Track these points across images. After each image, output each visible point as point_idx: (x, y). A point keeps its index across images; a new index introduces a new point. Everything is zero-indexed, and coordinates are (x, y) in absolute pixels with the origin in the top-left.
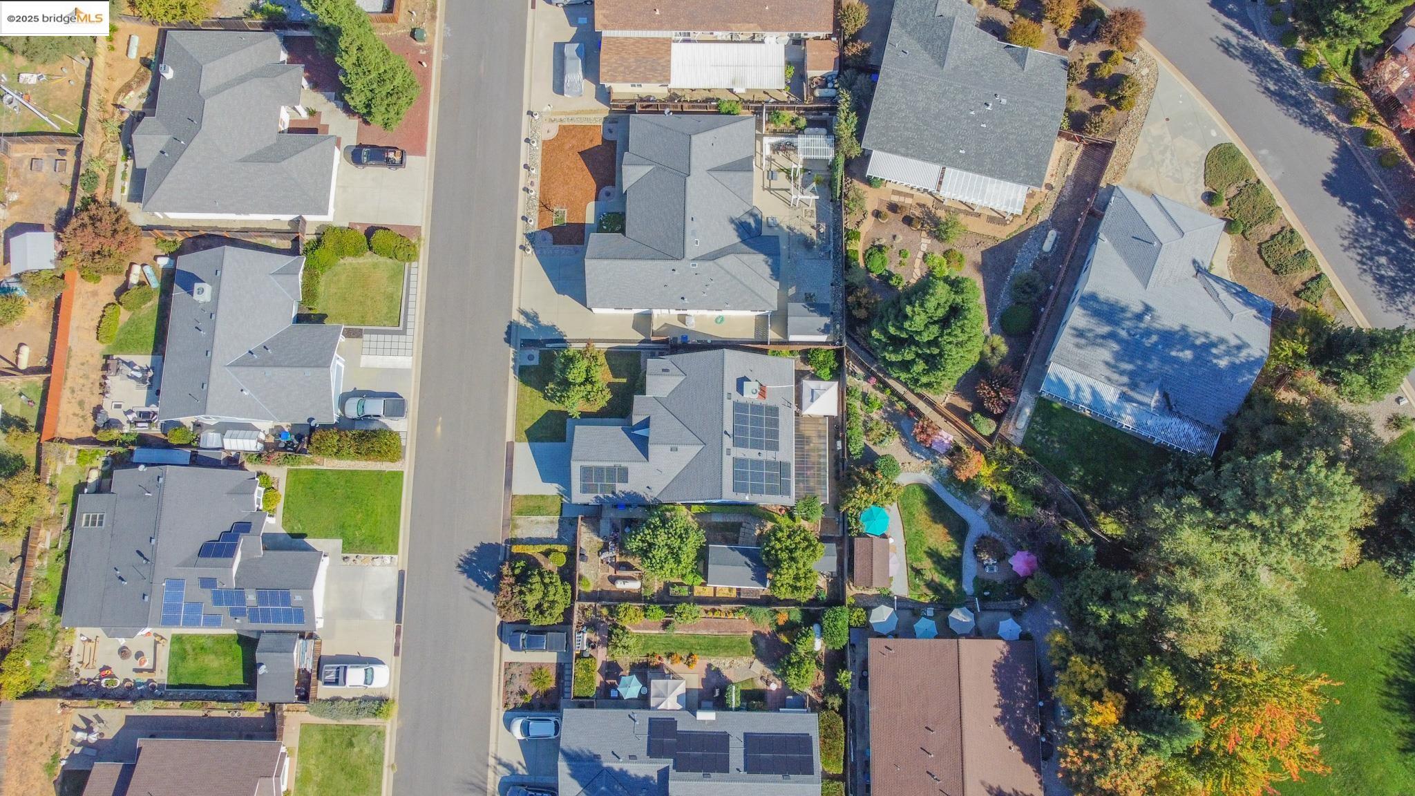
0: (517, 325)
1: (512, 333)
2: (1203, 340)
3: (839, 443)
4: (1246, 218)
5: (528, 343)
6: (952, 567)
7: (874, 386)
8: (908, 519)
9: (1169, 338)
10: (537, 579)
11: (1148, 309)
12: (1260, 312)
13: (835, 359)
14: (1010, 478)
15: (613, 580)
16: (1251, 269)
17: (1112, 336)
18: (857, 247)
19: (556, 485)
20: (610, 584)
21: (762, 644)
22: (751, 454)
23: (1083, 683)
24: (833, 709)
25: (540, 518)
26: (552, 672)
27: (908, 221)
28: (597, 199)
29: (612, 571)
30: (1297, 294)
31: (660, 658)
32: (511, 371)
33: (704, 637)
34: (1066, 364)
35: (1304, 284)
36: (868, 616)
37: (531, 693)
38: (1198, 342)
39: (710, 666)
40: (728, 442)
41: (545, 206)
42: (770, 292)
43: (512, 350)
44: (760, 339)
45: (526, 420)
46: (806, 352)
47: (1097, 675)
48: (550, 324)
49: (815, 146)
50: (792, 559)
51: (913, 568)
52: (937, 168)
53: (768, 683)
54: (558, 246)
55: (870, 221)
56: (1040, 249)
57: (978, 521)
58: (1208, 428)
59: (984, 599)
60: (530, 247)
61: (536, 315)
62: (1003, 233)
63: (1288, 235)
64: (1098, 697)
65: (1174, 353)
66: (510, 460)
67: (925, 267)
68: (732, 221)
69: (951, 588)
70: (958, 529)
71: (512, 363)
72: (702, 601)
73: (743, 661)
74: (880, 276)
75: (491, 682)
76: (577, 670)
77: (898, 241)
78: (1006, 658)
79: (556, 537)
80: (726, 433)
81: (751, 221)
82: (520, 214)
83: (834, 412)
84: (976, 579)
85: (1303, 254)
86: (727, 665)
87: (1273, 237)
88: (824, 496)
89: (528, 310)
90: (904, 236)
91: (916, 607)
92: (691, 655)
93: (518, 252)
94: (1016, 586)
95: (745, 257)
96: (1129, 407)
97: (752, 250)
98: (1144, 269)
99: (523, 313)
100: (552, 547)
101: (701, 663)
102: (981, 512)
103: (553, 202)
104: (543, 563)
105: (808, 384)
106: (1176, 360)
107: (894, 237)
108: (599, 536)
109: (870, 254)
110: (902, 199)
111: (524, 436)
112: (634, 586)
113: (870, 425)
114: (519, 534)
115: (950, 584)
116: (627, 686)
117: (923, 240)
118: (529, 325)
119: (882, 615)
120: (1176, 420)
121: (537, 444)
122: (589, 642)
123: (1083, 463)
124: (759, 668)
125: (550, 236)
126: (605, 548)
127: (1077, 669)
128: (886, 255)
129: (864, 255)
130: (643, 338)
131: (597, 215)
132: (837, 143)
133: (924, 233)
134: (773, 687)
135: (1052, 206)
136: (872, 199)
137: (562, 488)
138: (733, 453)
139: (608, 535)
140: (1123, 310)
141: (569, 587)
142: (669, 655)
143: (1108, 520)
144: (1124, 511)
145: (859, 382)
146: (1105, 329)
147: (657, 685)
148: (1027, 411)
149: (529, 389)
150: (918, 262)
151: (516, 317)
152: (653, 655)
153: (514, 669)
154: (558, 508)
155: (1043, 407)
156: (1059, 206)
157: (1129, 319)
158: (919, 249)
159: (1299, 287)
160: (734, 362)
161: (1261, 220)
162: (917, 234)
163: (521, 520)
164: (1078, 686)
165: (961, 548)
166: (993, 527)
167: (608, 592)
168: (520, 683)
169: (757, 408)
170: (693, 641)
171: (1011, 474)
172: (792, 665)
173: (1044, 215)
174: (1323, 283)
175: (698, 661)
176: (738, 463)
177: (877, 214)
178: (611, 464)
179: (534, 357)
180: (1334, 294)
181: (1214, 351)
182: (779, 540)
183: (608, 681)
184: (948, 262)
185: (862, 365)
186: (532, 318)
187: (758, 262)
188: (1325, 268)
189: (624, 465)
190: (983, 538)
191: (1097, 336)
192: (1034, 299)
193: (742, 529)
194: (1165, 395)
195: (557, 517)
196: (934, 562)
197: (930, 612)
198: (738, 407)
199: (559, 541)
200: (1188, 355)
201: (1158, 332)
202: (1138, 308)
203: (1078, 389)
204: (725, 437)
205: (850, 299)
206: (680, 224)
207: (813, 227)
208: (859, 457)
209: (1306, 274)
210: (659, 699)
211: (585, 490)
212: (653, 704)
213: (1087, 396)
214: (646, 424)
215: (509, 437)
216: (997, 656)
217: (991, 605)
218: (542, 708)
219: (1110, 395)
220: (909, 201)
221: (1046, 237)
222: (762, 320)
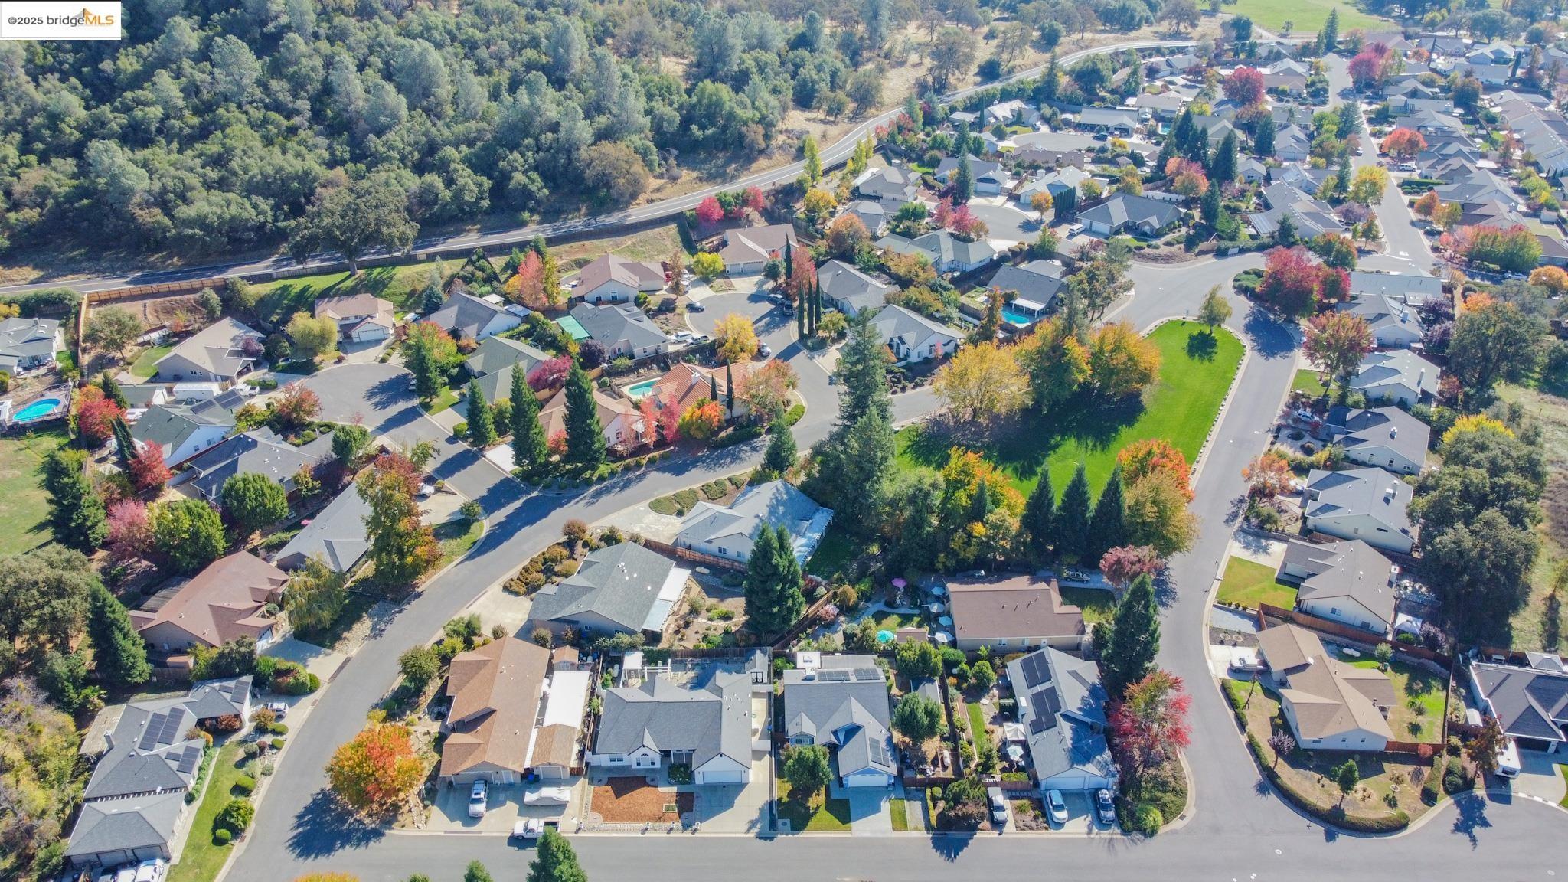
0: (758, 833)
1: (765, 837)
3: (838, 652)
5: (773, 826)
9: (773, 513)
12: (753, 489)
13: (781, 658)
15: (945, 768)
18: (704, 646)
19: (882, 800)
25: (908, 813)
26: (1017, 802)
27: (687, 625)
28: (656, 786)
29: (939, 769)
30: (738, 488)
32: (796, 836)
33: (972, 726)
35: (733, 485)
36: (944, 644)
37: (1034, 814)
38: (776, 504)
39: (991, 723)
41: (660, 818)
43: (779, 836)
44: (767, 695)
45: (834, 824)
48: (758, 811)
49: (633, 660)
52: (657, 602)
53: (994, 692)
54: (695, 809)
56: (708, 574)
57: (876, 607)
58: (818, 509)
60: (695, 827)
61: (751, 821)
62: (697, 588)
63: (706, 487)
65: (780, 513)
67: (717, 620)
68: (693, 692)
70: (884, 614)
71: (790, 836)
72: (950, 721)
73: (984, 709)
74: (723, 639)
75: (1033, 839)
77: (700, 631)
79: (920, 803)
81: (689, 687)
82: (666, 835)
83: (818, 655)
84: (910, 608)
85: (716, 483)
86: (989, 713)
87: (704, 492)
88: (870, 657)
89: (746, 827)
90: (697, 628)
91: (932, 630)
92: (986, 732)
93: (697, 835)
95: (717, 683)
99: (748, 830)
100: (929, 802)
103: (657, 813)
104: (941, 810)
106: (784, 512)
107: (697, 632)
109: (709, 641)
111: (847, 826)
112: (947, 754)
114: (921, 824)
115: (917, 619)
117: (700, 620)
118: (759, 825)
119: (941, 637)
120: (815, 518)
121: (852, 817)
124: (985, 701)
125: (686, 814)
126: (924, 772)
128: (710, 635)
129: (710, 644)
130: (768, 756)
132: (632, 647)
137: (883, 794)
145: (796, 647)
149: (810, 824)
150: (714, 623)
151: (752, 835)
153: (1020, 824)
154: (899, 802)
158: (706, 622)
161: (696, 496)
162: (695, 622)
163: (911, 822)
164: (966, 546)
165: (894, 613)
166: (879, 599)
167: (954, 771)
168: (1029, 820)
173: (686, 571)
174: (732, 477)
177: (681, 640)
179: (784, 821)
184: (715, 610)
186: (753, 824)
188: (724, 477)
189: (871, 741)
190: (887, 605)
194: (802, 520)
195: (906, 802)
197: (936, 621)
199: (923, 794)
208: (846, 646)
209: (728, 484)
214: (835, 733)
215: (848, 834)
221: (700, 572)
222: (755, 695)
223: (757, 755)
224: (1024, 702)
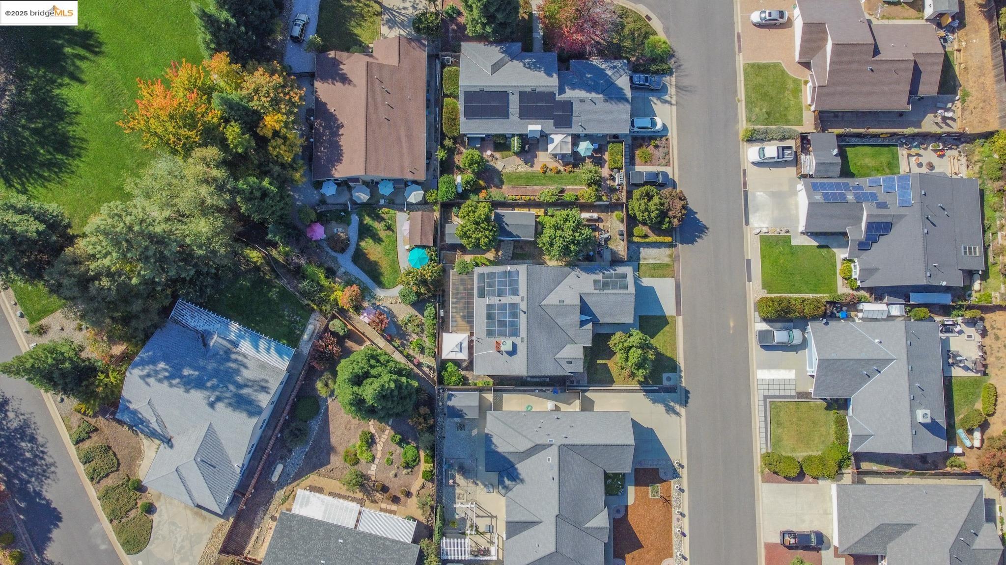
0: (681, 404)
1: (685, 398)
2: (174, 382)
3: (442, 314)
4: (125, 492)
5: (672, 390)
6: (365, 232)
7: (415, 358)
8: (395, 262)
9: (199, 384)
10: (653, 215)
11: (212, 405)
12: (128, 408)
13: (443, 377)
14: (322, 288)
15: (599, 220)
16: (127, 451)
17: (240, 386)
18: (425, 466)
19: (643, 285)
20: (602, 217)
21: (496, 180)
22: (507, 300)
23: (284, 144)
24: (450, 139)
25: (653, 262)
26: (637, 160)
27: (384, 489)
28: (627, 507)
29: (601, 226)
30: (96, 430)
31: (565, 170)
32: (682, 368)
33: (536, 185)
34: (274, 369)
35: (89, 437)
36: (424, 197)
37: (651, 146)
38: (178, 380)
39: (532, 166)
40: (523, 306)
41: (667, 501)
42: (493, 425)
43: (683, 385)
44: (499, 393)
45: (668, 332)
46: (464, 384)
47: (274, 148)
48: (656, 404)
49: (456, 549)
50: (477, 223)
51: (393, 231)
52: (361, 528)
53: (492, 156)
54: (655, 467)
55: (414, 490)
56: (285, 466)
57: (345, 262)
58: (177, 322)
59: (345, 210)
60: (676, 466)
61: (667, 411)
62: (313, 479)
63: (95, 476)
64: (276, 134)
65: (197, 373)
66: (678, 303)
67: (374, 452)
68: (522, 481)
69: (367, 218)
70: (360, 258)
71: (683, 374)
72: (538, 205)
73: (509, 169)
74: (408, 443)
75: (679, 154)
76: (622, 161)
77: (393, 472)
78: (333, 166)
79: (641, 249)
80: (525, 313)
81: (507, 482)
82: (686, 494)
83: (445, 336)
84: (349, 224)
85: (87, 460)
86: (520, 167)
87: (107, 475)
88: (453, 276)
89: (673, 416)
90: (388, 477)
91: (391, 205)
92: (545, 172)
93: (685, 463)
94: (322, 218)
95: (512, 450)
96: (232, 337)
97: (507, 455)
98: (210, 440)
99: (678, 414)
100: (643, 240)
101: (538, 168)
102: (342, 270)
103: (661, 504)
104: (649, 231)
105: (463, 356)
106: (195, 369)
107: (396, 476)
108: (611, 249)
109: (415, 461)
110: (389, 507)
111: (669, 320)
112: (585, 215)
113: (418, 330)
114: (667, 251)
115: (367, 220)
116: (587, 149)
117: (374, 473)
118: (672, 404)
119: (415, 196)
120: (200, 329)
121: (659, 314)
122: (613, 179)
123: (269, 301)
124: (499, 166)
125: (662, 475)
126: (607, 240)
127: (287, 154)
128: (403, 460)
129: (419, 461)
130: (586, 394)
131: (625, 493)
132: (439, 552)
133: (373, 478)
134: (489, 153)
135: (273, 502)
136: (413, 505)
137: (639, 282)
138: (520, 299)
139: (605, 250)
140: (230, 405)
141: (630, 212)
142: (559, 172)
143: (255, 259)
144: (243, 268)
145: (427, 360)
146: (245, 391)
147: (568, 150)
148: (306, 337)
149: (669, 355)
150: (379, 455)
151: (683, 411)
152: (570, 172)
153: (664, 162)
154: (642, 269)
155: (293, 339)
156: (268, 502)
157: (227, 398)
158: (377, 465)
159: (93, 435)
160: (518, 367)
161: (114, 489)
162: (378, 478)
163: (667, 260)
164: (288, 143)
165: (358, 245)
166: (335, 260)
167: (602, 212)
168: (659, 153)
169: (502, 333)
170: (543, 182)
171: (321, 291)
172: (476, 162)
173: (280, 494)
174: (75, 437)
175: (539, 169)
176: (516, 292)
177: (408, 494)
178: (606, 292)
179: (666, 379)
180: (69, 428)
181: (167, 374)
182: (486, 237)
183: (600, 155)
184: (356, 455)
185: (424, 372)
186: (670, 410)
187: (502, 446)
188: (72, 449)
189: (597, 292)
190: (343, 250)
191: (251, 387)
192: (293, 425)
193: (511, 255)
194: (205, 344)
195: (642, 262)
196: (378, 235)
197: (382, 202)
198: (515, 333)
199: (639, 245)
200: (186, 372)
201: (206, 388)
202: (220, 406)
203: (268, 350)
204: (525, 310)
205: (431, 422)
206: (563, 474)
207: (458, 485)
208: (428, 304)
209: (87, 444)
210: (566, 140)
211: (624, 275)
212: (569, 139)
213: (262, 344)
214: (582, 323)
215: (680, 320)
216: (339, 167)
217: (340, 207)
218: (643, 138)
219: (245, 346)
220: (383, 506)
221: (280, 476)
222: (498, 406)
223: (587, 406)
224: (534, 127)
